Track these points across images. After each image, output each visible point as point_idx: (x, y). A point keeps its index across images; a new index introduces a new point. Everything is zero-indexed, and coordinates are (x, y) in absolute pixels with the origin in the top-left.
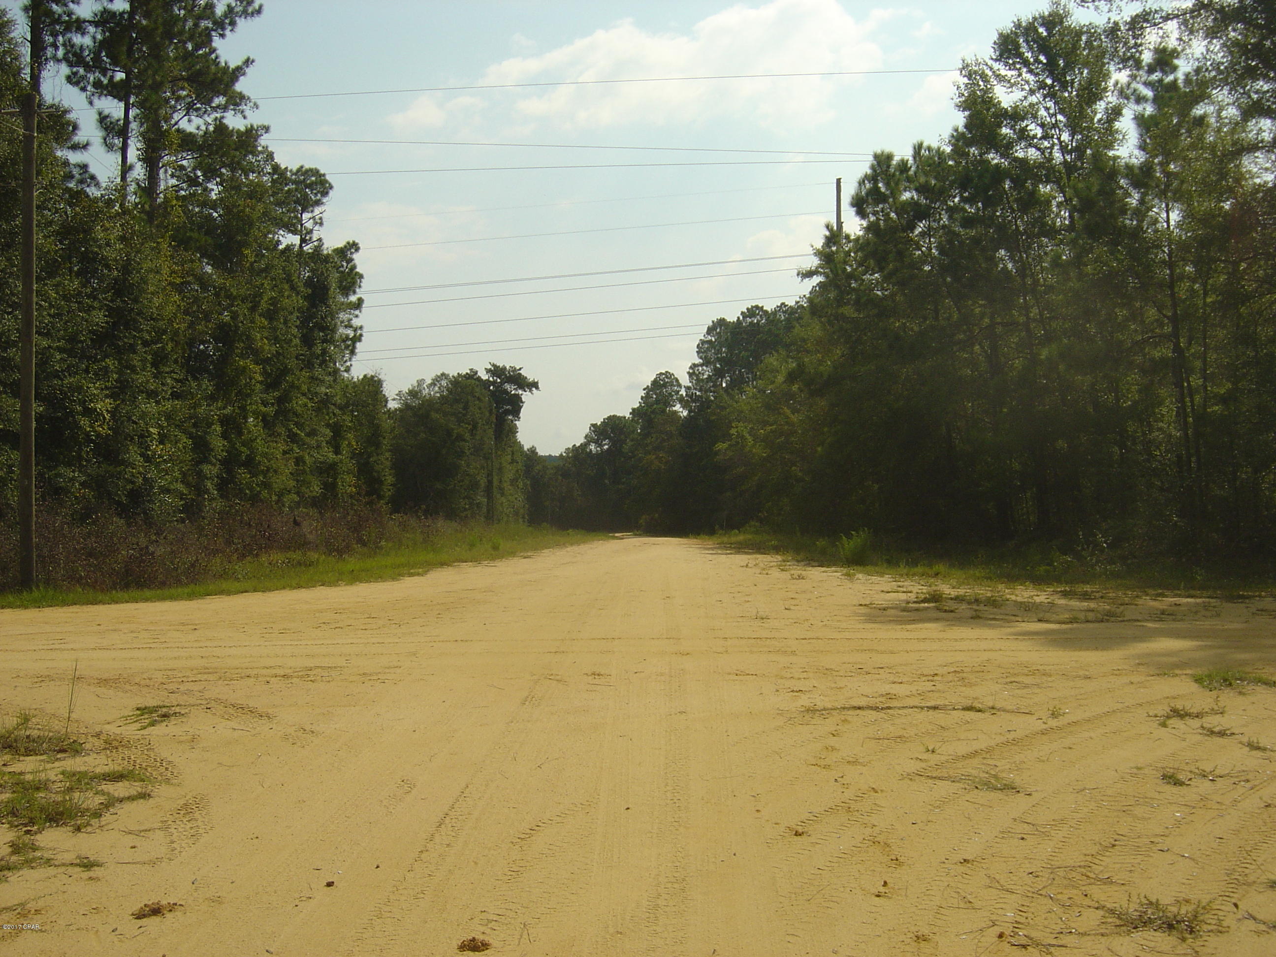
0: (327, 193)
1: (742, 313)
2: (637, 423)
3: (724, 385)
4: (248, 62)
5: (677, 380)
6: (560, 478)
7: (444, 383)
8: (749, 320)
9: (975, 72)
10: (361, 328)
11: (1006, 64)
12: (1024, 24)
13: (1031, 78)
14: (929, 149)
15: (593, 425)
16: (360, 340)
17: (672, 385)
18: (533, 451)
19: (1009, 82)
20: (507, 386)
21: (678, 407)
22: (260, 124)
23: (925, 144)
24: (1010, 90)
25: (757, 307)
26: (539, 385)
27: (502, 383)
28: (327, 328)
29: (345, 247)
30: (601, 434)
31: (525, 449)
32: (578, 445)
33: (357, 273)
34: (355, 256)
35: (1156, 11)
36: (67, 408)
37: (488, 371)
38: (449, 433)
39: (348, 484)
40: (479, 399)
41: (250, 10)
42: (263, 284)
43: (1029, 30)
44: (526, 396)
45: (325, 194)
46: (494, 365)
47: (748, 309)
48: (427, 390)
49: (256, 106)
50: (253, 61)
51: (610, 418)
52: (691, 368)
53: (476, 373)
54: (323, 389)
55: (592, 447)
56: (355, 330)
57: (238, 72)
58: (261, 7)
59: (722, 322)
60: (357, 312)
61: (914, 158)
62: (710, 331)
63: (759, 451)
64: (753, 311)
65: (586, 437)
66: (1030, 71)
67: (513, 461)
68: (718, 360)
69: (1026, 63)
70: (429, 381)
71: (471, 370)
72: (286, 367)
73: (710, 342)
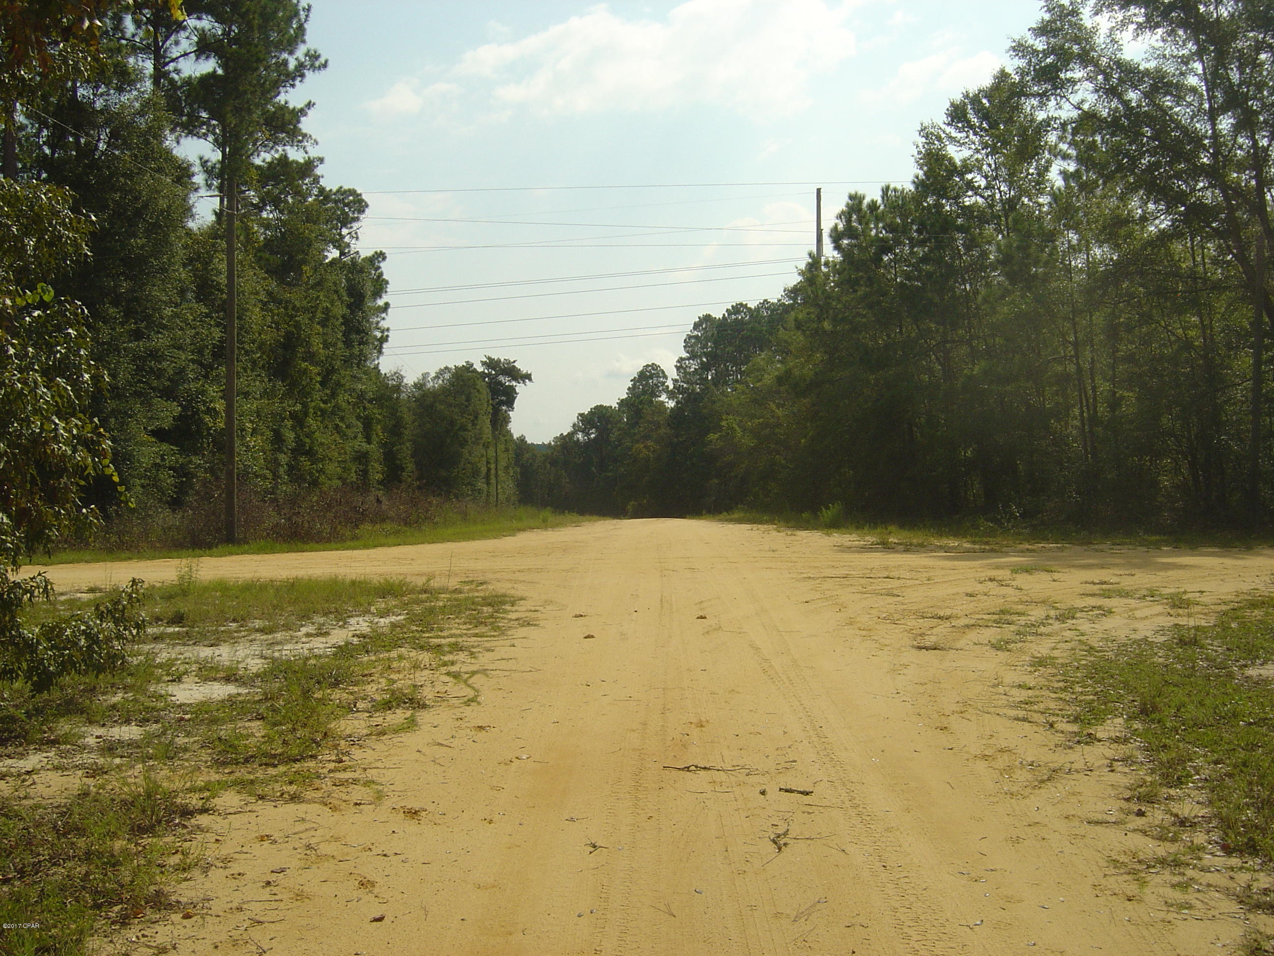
0: (363, 211)
1: (727, 310)
2: (623, 412)
3: (710, 378)
4: (310, 105)
5: (663, 372)
6: (549, 466)
7: (447, 376)
8: (733, 317)
9: (932, 133)
10: (388, 330)
11: (957, 128)
12: (971, 95)
13: (976, 139)
14: (895, 190)
15: (581, 415)
16: (387, 341)
17: (659, 377)
18: (522, 440)
19: (959, 142)
20: (501, 378)
21: (663, 398)
22: (316, 156)
23: (892, 187)
24: (960, 148)
25: (741, 304)
26: (533, 377)
27: (497, 375)
28: (363, 331)
29: (373, 256)
30: (589, 423)
31: (515, 437)
32: (565, 434)
33: (384, 280)
34: (382, 265)
35: (1056, 118)
36: (194, 407)
37: (484, 363)
38: (452, 423)
39: (377, 471)
40: (478, 391)
41: (317, 64)
42: (319, 296)
43: (975, 100)
44: (520, 388)
45: (361, 211)
46: (489, 358)
47: (732, 306)
48: (431, 384)
49: (316, 143)
50: (314, 104)
51: (597, 407)
52: (678, 361)
53: (472, 365)
54: (360, 386)
55: (580, 436)
56: (382, 332)
57: (302, 112)
58: (326, 61)
59: (707, 318)
60: (384, 315)
61: (883, 198)
62: (696, 326)
63: (748, 442)
64: (738, 308)
65: (574, 425)
66: (975, 134)
67: (507, 450)
68: (706, 355)
69: (972, 127)
70: (433, 375)
71: (467, 362)
72: (333, 368)
73: (696, 337)
